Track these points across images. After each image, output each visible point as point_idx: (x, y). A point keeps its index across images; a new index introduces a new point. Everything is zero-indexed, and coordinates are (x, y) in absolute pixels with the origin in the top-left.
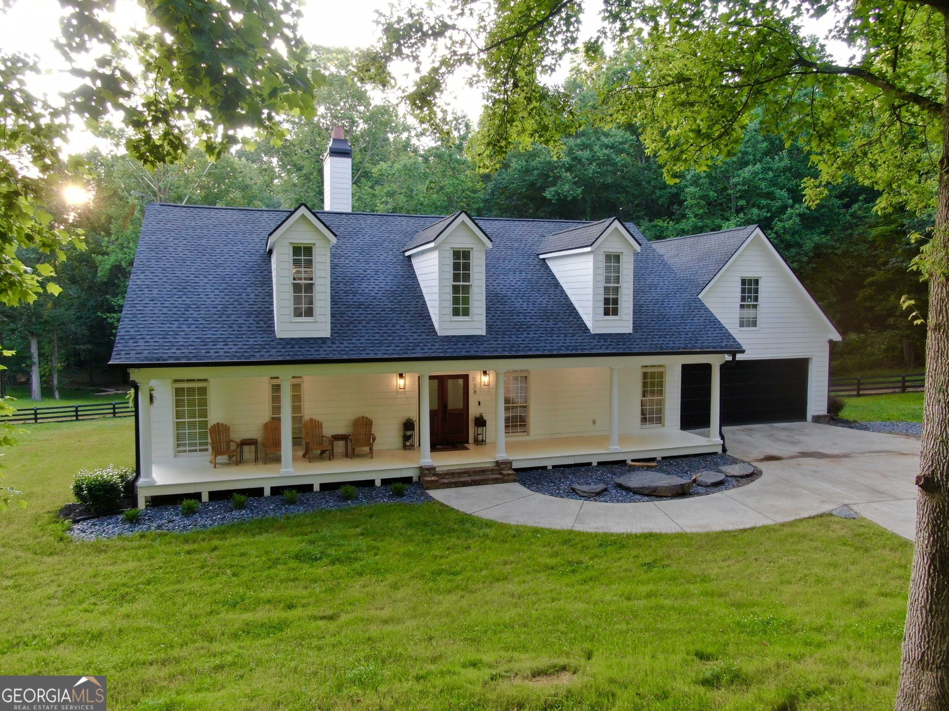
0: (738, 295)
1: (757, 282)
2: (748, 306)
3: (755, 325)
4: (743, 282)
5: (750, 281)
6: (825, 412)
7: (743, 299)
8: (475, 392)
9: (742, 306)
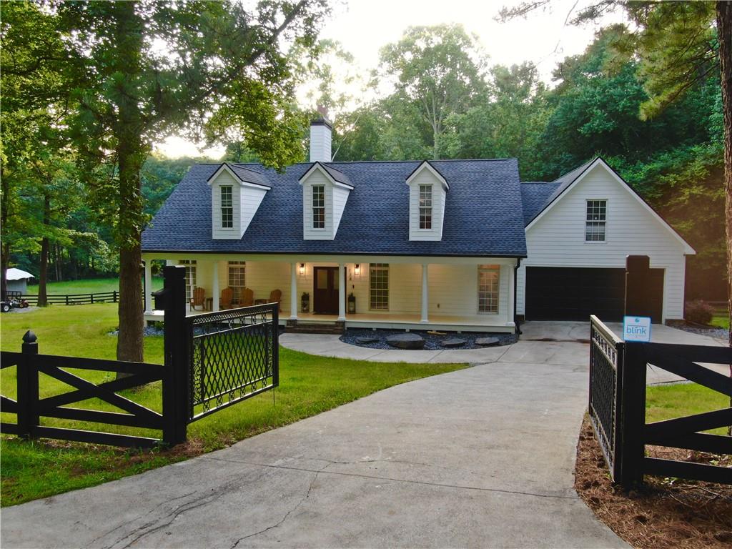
0: (584, 214)
1: (603, 203)
2: (596, 224)
3: (603, 240)
4: (590, 203)
5: (597, 203)
6: (681, 317)
7: (589, 217)
8: (350, 279)
9: (588, 224)
